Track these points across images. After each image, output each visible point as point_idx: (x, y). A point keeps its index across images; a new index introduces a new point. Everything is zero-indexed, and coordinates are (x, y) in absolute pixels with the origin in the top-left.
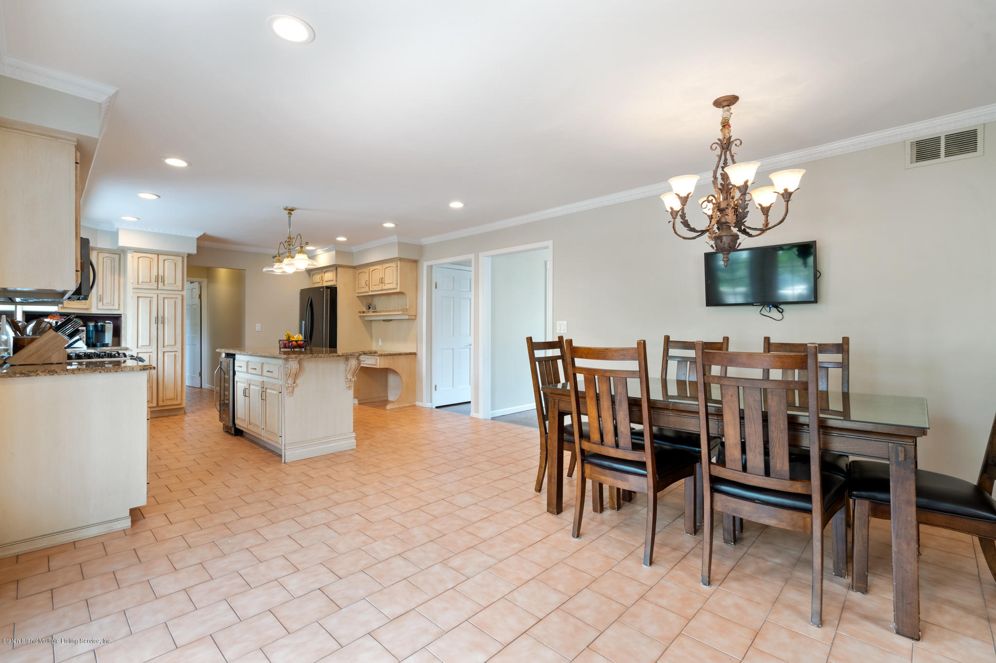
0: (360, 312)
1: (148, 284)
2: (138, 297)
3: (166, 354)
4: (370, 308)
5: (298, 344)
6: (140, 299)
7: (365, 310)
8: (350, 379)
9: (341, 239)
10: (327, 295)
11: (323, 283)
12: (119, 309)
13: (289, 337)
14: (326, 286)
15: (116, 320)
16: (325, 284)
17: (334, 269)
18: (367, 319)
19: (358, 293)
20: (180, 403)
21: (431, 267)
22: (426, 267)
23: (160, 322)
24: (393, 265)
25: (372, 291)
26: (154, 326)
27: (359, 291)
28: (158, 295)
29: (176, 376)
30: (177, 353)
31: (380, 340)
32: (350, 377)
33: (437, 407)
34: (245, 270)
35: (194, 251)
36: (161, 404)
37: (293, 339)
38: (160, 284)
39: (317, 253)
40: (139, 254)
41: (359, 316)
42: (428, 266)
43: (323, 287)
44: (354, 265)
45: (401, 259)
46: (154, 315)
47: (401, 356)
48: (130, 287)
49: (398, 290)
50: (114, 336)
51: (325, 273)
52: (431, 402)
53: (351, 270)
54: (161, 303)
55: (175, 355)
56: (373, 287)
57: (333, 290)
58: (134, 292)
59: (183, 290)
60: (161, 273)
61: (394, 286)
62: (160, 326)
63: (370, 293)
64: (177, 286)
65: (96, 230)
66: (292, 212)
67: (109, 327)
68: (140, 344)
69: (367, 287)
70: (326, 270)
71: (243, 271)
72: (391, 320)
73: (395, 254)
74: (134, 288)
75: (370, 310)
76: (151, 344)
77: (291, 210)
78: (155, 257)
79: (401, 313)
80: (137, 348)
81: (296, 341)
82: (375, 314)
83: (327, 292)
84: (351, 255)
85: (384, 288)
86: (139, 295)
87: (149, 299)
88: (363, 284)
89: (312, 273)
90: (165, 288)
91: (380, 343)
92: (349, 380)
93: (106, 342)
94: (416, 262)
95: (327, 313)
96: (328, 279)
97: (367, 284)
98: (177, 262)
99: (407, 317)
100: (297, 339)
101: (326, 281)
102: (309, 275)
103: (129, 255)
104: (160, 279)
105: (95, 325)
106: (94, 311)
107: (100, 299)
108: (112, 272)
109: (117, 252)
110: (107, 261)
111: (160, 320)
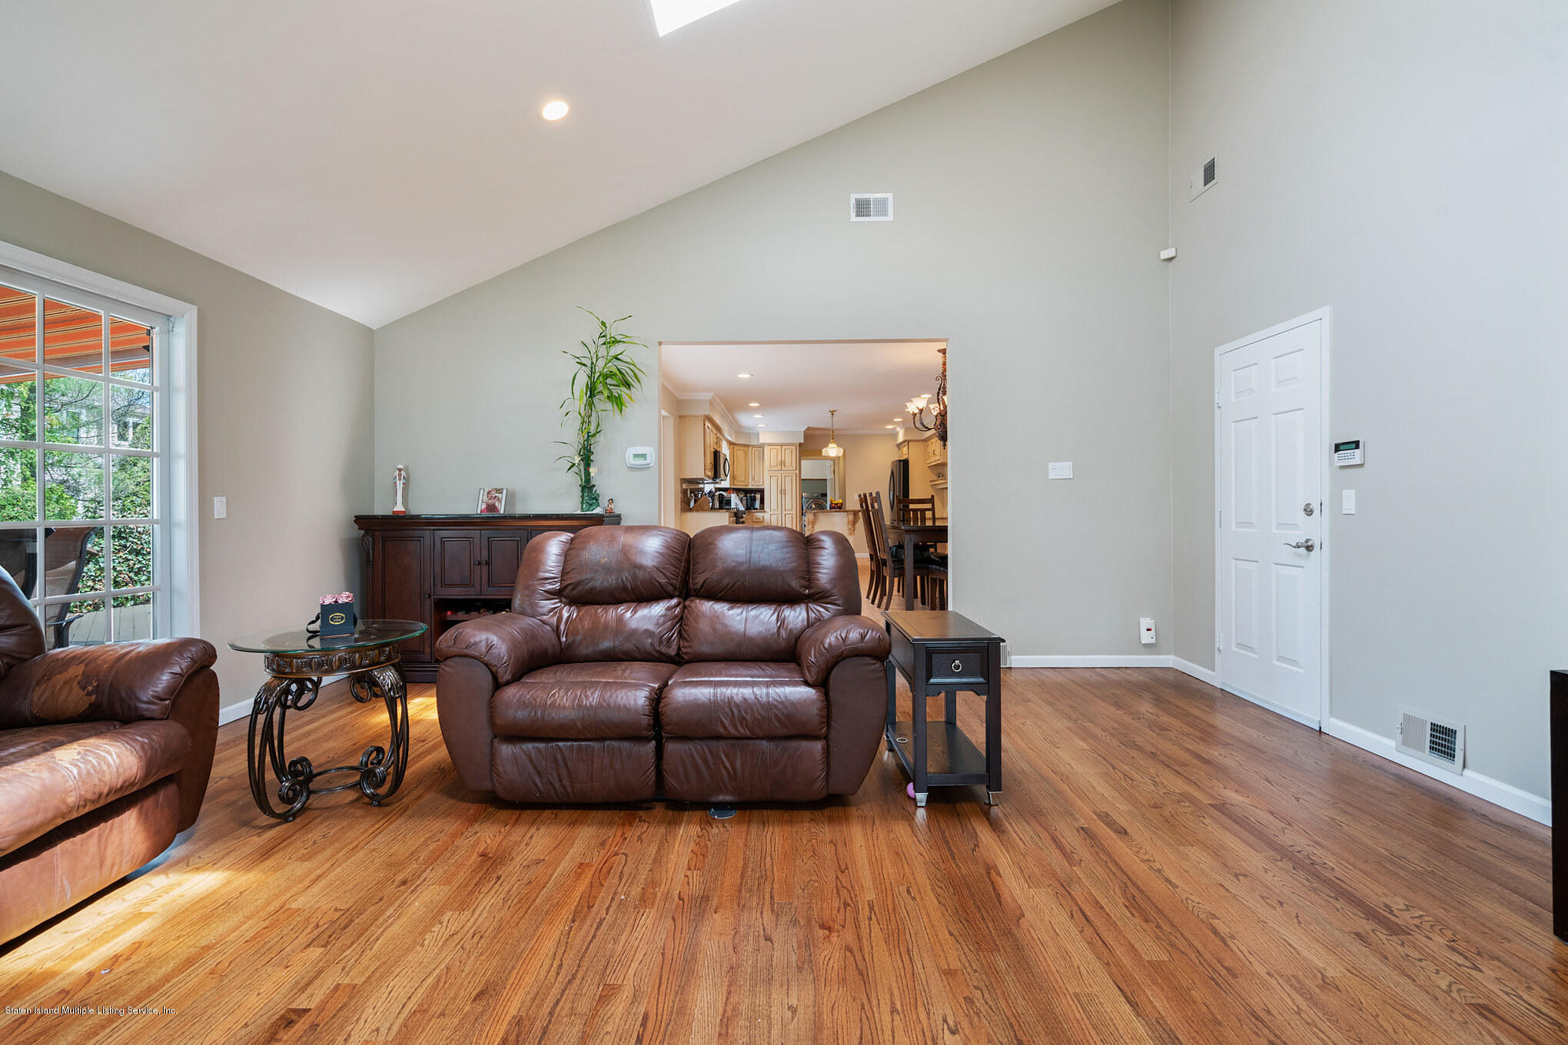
0: (931, 481)
1: (776, 467)
2: (772, 476)
3: (787, 516)
4: (939, 477)
6: (772, 478)
7: (935, 478)
10: (902, 467)
11: (898, 457)
14: (901, 460)
15: (761, 491)
16: (900, 458)
17: (907, 444)
19: (927, 464)
26: (779, 496)
27: (928, 462)
28: (781, 474)
35: (802, 441)
38: (783, 467)
40: (771, 447)
41: (930, 485)
43: (899, 461)
46: (779, 488)
50: (761, 503)
51: (902, 448)
54: (783, 480)
55: (792, 516)
57: (906, 463)
58: (770, 473)
59: (796, 468)
60: (783, 459)
62: (783, 496)
64: (790, 467)
65: (750, 433)
67: (758, 496)
68: (772, 509)
70: (903, 445)
74: (770, 470)
76: (778, 509)
78: (779, 448)
80: (770, 511)
83: (902, 464)
87: (777, 477)
89: (895, 451)
90: (785, 469)
93: (756, 507)
96: (904, 453)
98: (793, 449)
101: (901, 456)
102: (899, 449)
103: (766, 448)
104: (783, 463)
105: (751, 496)
106: (750, 487)
107: (753, 479)
108: (759, 461)
109: (762, 446)
110: (757, 453)
111: (783, 492)
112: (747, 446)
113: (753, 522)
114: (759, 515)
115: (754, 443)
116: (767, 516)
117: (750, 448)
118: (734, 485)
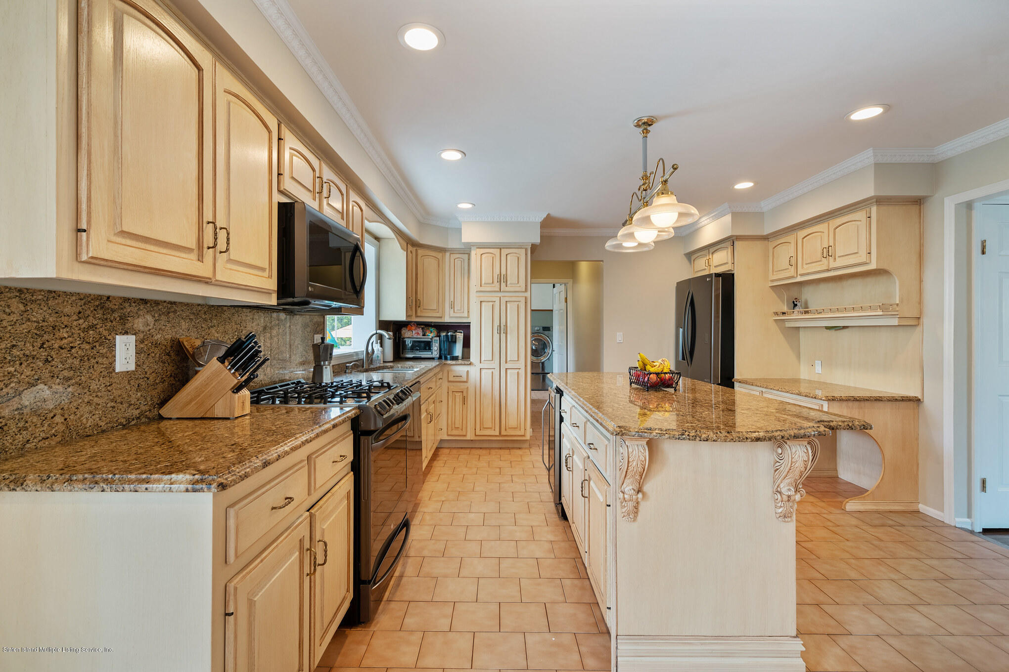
0: (776, 314)
1: (490, 285)
2: (480, 302)
3: (509, 371)
4: (795, 305)
5: (662, 380)
6: (483, 304)
7: (785, 309)
8: (789, 497)
9: (744, 185)
10: (717, 289)
11: (710, 270)
12: (468, 317)
13: (645, 365)
14: (715, 274)
15: (465, 328)
16: (714, 271)
17: (729, 244)
18: (788, 325)
19: (772, 281)
20: (523, 434)
21: (969, 206)
22: (953, 207)
23: (502, 332)
24: (860, 215)
25: (802, 275)
26: (496, 336)
27: (775, 277)
28: (500, 298)
29: (519, 399)
30: (520, 371)
31: (818, 363)
32: (786, 489)
33: (986, 531)
34: (602, 261)
35: (537, 240)
36: (503, 433)
37: (652, 370)
39: (701, 225)
40: (482, 249)
41: (776, 320)
42: (958, 206)
43: (710, 275)
44: (765, 233)
45: (879, 201)
46: (497, 323)
47: (880, 404)
48: (473, 289)
49: (873, 266)
50: (464, 348)
51: (712, 253)
52: (969, 516)
53: (759, 244)
54: (503, 308)
55: (518, 372)
56: (805, 266)
57: (727, 280)
58: (477, 297)
59: (526, 291)
60: (503, 272)
61: (863, 258)
62: (503, 336)
63: (799, 279)
64: (520, 287)
65: (447, 228)
66: (649, 128)
67: (460, 336)
68: (483, 359)
69: (792, 269)
70: (715, 248)
71: (601, 263)
72: (844, 327)
73: (868, 190)
74: (477, 291)
75: (797, 309)
76: (494, 360)
77: (646, 125)
78: (497, 251)
79: (881, 313)
80: (480, 362)
81: (657, 374)
82: (807, 316)
83: (717, 282)
84: (760, 216)
85: (833, 265)
86: (482, 300)
87: (492, 303)
88: (784, 263)
89: (693, 257)
90: (507, 289)
91: (818, 368)
92: (785, 498)
93: (456, 355)
94: (918, 202)
95: (717, 317)
96: (719, 262)
97: (793, 261)
98: (520, 255)
99: (895, 322)
100: (659, 370)
101: (715, 267)
102: (690, 260)
103: (473, 253)
104: (502, 279)
105: (447, 336)
106: (447, 319)
107: (452, 306)
108: (462, 275)
109: (466, 251)
110: (458, 262)
111: (502, 330)
112: (442, 250)
113: (449, 381)
114: (460, 369)
115: (452, 244)
116: (474, 371)
117: (448, 254)
118: (417, 316)
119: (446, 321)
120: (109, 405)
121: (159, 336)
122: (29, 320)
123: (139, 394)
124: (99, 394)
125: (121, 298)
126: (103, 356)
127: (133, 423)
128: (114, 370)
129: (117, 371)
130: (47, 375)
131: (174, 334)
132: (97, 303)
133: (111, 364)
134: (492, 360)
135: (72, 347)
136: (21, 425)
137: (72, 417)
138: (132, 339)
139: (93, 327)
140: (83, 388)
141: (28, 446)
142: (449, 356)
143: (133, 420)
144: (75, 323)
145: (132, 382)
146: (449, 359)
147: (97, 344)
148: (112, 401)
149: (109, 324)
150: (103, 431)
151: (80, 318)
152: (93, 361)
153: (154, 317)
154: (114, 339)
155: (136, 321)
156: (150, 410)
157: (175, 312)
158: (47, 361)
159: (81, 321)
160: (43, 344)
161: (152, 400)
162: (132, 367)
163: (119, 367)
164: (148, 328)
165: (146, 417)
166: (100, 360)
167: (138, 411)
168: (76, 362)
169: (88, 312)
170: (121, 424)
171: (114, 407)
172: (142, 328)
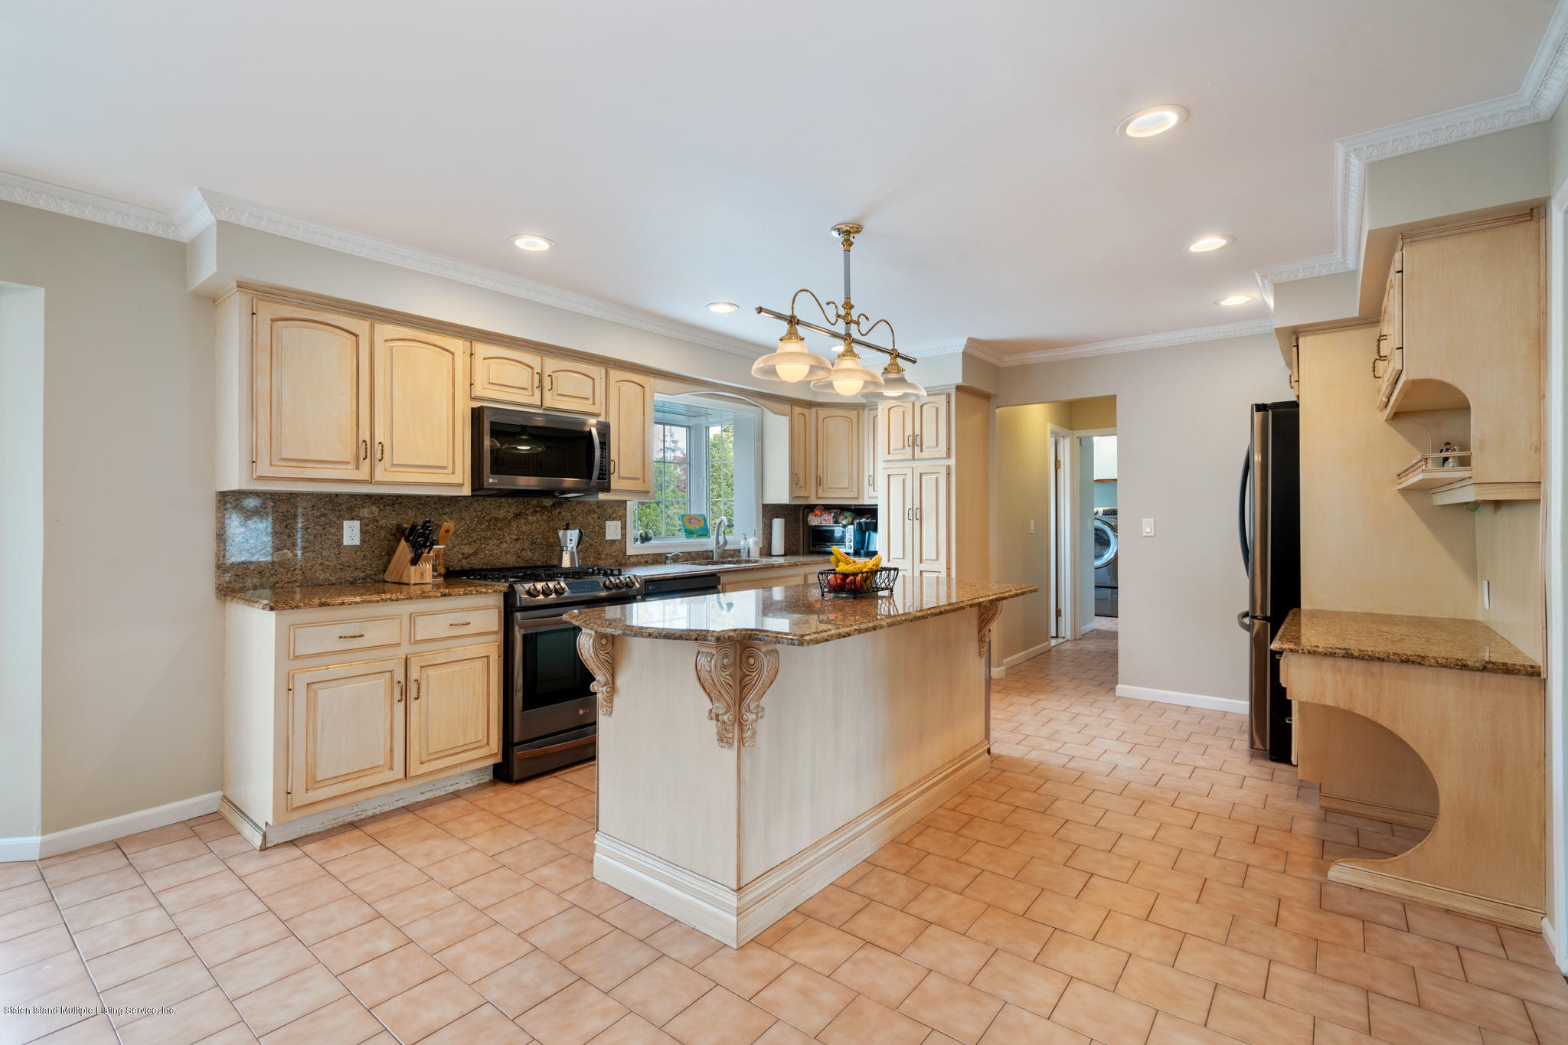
0: (1399, 478)
1: (901, 452)
2: (889, 475)
3: (925, 575)
6: (892, 479)
10: (1261, 432)
12: (875, 496)
15: (874, 511)
23: (915, 518)
26: (908, 524)
28: (912, 469)
34: (1115, 396)
35: (962, 379)
38: (917, 449)
46: (908, 505)
48: (880, 460)
49: (1404, 375)
54: (917, 483)
57: (1285, 414)
58: (885, 468)
59: (949, 456)
60: (917, 432)
62: (916, 523)
64: (940, 451)
71: (1115, 399)
74: (884, 461)
83: (1260, 421)
86: (890, 472)
87: (903, 477)
90: (923, 456)
94: (1534, 213)
98: (940, 404)
103: (880, 408)
104: (916, 441)
105: (860, 523)
106: (866, 500)
107: (871, 482)
111: (917, 515)
112: (857, 406)
117: (866, 412)
118: (818, 498)
119: (865, 503)
120: (338, 567)
121: (384, 521)
122: (277, 511)
123: (365, 562)
124: (330, 559)
125: (347, 495)
126: (332, 534)
127: (359, 582)
128: (342, 544)
129: (345, 544)
130: (290, 544)
131: (400, 520)
132: (328, 499)
133: (339, 540)
134: (903, 558)
135: (308, 528)
136: (273, 572)
137: (308, 571)
138: (357, 523)
139: (324, 515)
140: (317, 554)
141: (277, 585)
142: (862, 551)
143: (359, 579)
144: (310, 513)
145: (358, 553)
146: (862, 554)
147: (328, 526)
148: (340, 564)
149: (337, 513)
150: (333, 584)
151: (313, 510)
152: (324, 537)
153: (379, 507)
154: (343, 523)
155: (362, 511)
156: (375, 575)
157: (401, 503)
158: (289, 536)
159: (315, 511)
160: (287, 526)
161: (377, 566)
162: (357, 542)
163: (346, 541)
164: (373, 515)
165: (372, 579)
166: (330, 537)
167: (364, 574)
168: (311, 538)
169: (321, 506)
170: (348, 581)
171: (342, 569)
172: (367, 516)
